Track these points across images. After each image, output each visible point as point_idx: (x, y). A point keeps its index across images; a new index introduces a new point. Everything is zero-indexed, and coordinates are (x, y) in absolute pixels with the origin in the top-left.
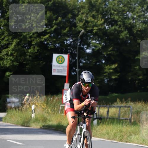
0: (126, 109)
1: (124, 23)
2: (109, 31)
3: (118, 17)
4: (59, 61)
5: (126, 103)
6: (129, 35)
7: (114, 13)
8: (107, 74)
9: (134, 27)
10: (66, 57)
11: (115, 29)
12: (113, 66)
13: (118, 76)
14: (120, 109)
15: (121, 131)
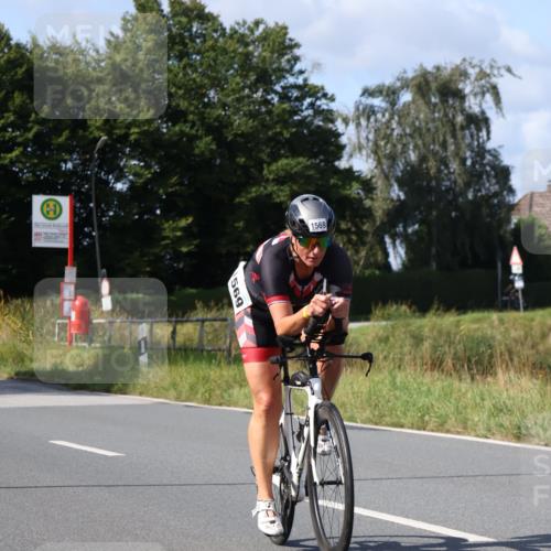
0: (217, 324)
1: (202, 117)
2: (167, 136)
3: (186, 104)
4: (48, 212)
5: (218, 310)
6: (217, 145)
7: (176, 92)
8: (168, 241)
9: (226, 127)
10: (65, 201)
11: (181, 131)
12: (183, 223)
13: (197, 246)
14: (202, 326)
15: (206, 380)
